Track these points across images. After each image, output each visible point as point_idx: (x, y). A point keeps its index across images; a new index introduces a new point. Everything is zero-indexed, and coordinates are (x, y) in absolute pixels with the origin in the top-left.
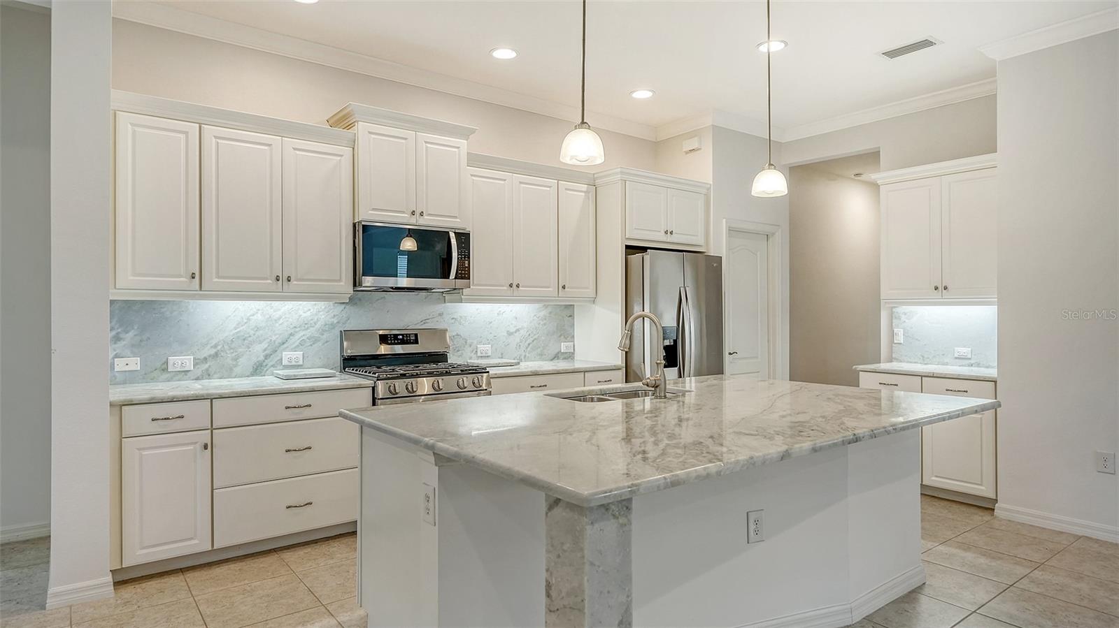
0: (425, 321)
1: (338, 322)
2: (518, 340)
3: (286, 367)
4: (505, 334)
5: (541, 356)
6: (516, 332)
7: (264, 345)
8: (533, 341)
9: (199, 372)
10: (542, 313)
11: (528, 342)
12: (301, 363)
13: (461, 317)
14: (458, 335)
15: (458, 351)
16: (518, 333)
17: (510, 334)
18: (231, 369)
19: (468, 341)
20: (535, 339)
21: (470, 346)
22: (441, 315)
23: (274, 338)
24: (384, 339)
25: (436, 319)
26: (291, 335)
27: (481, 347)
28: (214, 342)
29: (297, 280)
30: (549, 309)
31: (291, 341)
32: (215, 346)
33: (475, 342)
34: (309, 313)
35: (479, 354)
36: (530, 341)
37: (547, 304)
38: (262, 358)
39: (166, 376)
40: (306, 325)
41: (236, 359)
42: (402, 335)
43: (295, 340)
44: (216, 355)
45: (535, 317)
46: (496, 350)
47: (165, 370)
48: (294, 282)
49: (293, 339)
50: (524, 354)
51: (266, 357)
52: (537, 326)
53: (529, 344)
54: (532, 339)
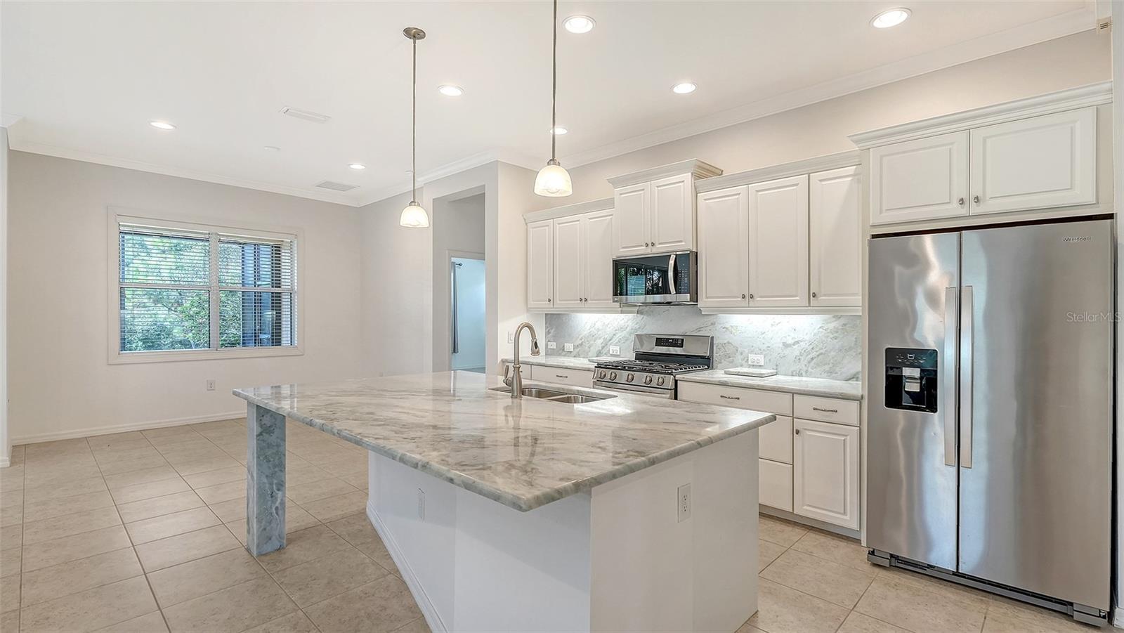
0: (699, 329)
1: (639, 328)
2: (797, 353)
3: (612, 355)
4: (781, 345)
5: (831, 373)
6: (794, 345)
7: (602, 340)
8: (818, 356)
9: (575, 353)
10: (831, 326)
11: (810, 356)
12: (618, 353)
13: (732, 326)
14: (729, 343)
15: (730, 357)
16: (796, 346)
17: (786, 345)
18: (587, 353)
19: (739, 350)
20: (821, 354)
21: (742, 354)
22: (712, 324)
23: (606, 336)
24: (660, 342)
25: (708, 328)
26: (614, 335)
27: (751, 357)
28: (581, 336)
29: (591, 300)
30: (843, 321)
31: (614, 339)
32: (581, 339)
33: (746, 351)
34: (623, 321)
35: (750, 363)
36: (814, 354)
37: (837, 314)
38: (600, 348)
39: (564, 353)
40: (621, 329)
41: (589, 348)
42: (673, 339)
43: (616, 339)
44: (581, 344)
45: (821, 330)
46: (770, 360)
47: (564, 350)
48: (589, 301)
49: (615, 338)
50: (805, 369)
51: (603, 347)
52: (824, 339)
53: (812, 359)
54: (817, 354)
